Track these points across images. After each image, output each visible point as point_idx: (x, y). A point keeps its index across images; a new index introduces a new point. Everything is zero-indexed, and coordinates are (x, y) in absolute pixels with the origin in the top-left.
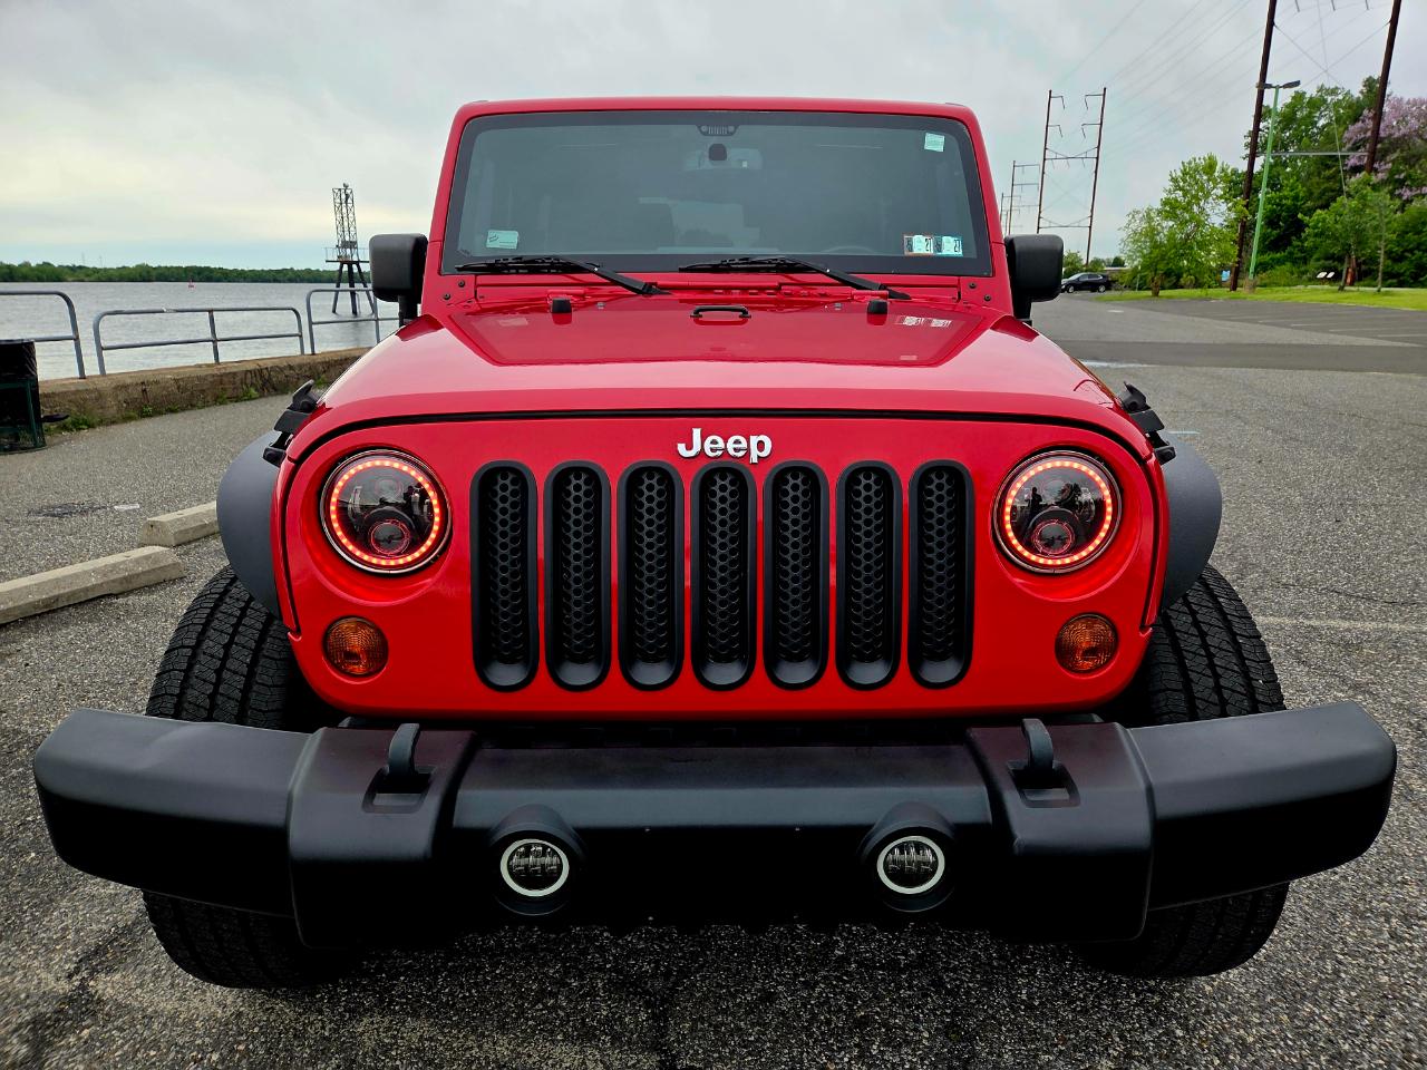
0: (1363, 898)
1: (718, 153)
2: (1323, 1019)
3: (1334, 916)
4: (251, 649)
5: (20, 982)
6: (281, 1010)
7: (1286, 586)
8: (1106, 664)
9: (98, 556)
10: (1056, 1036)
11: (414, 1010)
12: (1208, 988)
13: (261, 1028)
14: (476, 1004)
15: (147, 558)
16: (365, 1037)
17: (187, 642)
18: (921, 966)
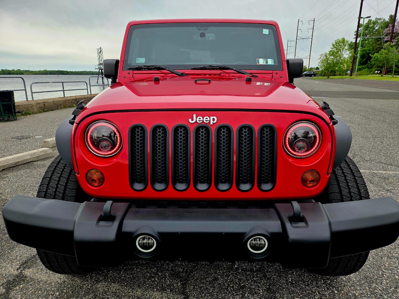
0: (390, 253)
1: (203, 35)
2: (379, 289)
3: (382, 258)
4: (66, 178)
5: (4, 271)
6: (77, 280)
7: (367, 161)
8: (316, 185)
9: (30, 150)
10: (300, 292)
11: (114, 281)
12: (344, 279)
13: (71, 285)
14: (132, 280)
15: (43, 151)
16: (100, 289)
17: (48, 176)
18: (260, 271)
